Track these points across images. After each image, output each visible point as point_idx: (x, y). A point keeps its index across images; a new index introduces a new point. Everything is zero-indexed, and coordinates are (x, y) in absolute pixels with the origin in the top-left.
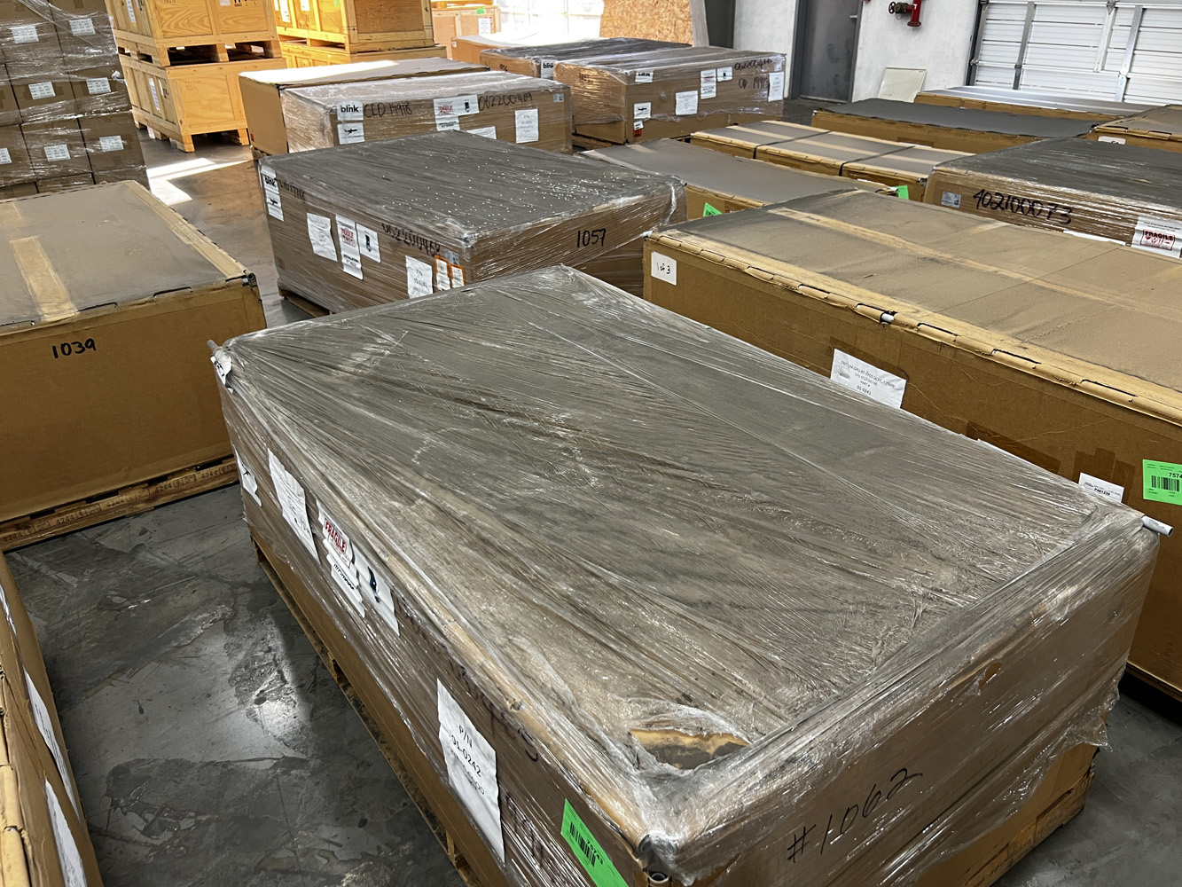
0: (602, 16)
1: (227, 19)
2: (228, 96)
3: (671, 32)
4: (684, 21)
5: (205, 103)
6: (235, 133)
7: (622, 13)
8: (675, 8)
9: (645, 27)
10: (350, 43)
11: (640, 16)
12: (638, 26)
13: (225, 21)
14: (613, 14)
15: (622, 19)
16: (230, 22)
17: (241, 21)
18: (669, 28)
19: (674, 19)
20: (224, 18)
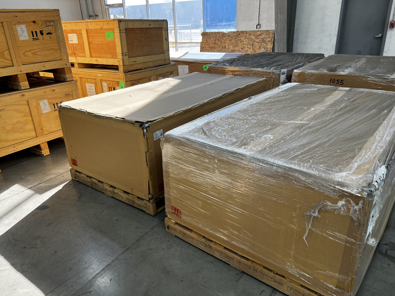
0: (201, 43)
1: (27, 51)
2: (30, 118)
3: (250, 48)
4: (258, 43)
5: (9, 128)
6: (38, 147)
7: (215, 40)
8: (252, 37)
9: (231, 47)
10: (124, 65)
11: (228, 42)
12: (227, 47)
13: (24, 54)
14: (208, 41)
15: (215, 43)
16: (29, 54)
17: (37, 53)
18: (249, 47)
19: (252, 42)
20: (23, 51)
